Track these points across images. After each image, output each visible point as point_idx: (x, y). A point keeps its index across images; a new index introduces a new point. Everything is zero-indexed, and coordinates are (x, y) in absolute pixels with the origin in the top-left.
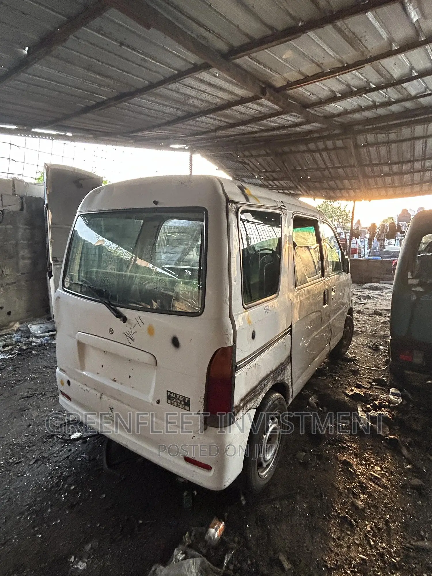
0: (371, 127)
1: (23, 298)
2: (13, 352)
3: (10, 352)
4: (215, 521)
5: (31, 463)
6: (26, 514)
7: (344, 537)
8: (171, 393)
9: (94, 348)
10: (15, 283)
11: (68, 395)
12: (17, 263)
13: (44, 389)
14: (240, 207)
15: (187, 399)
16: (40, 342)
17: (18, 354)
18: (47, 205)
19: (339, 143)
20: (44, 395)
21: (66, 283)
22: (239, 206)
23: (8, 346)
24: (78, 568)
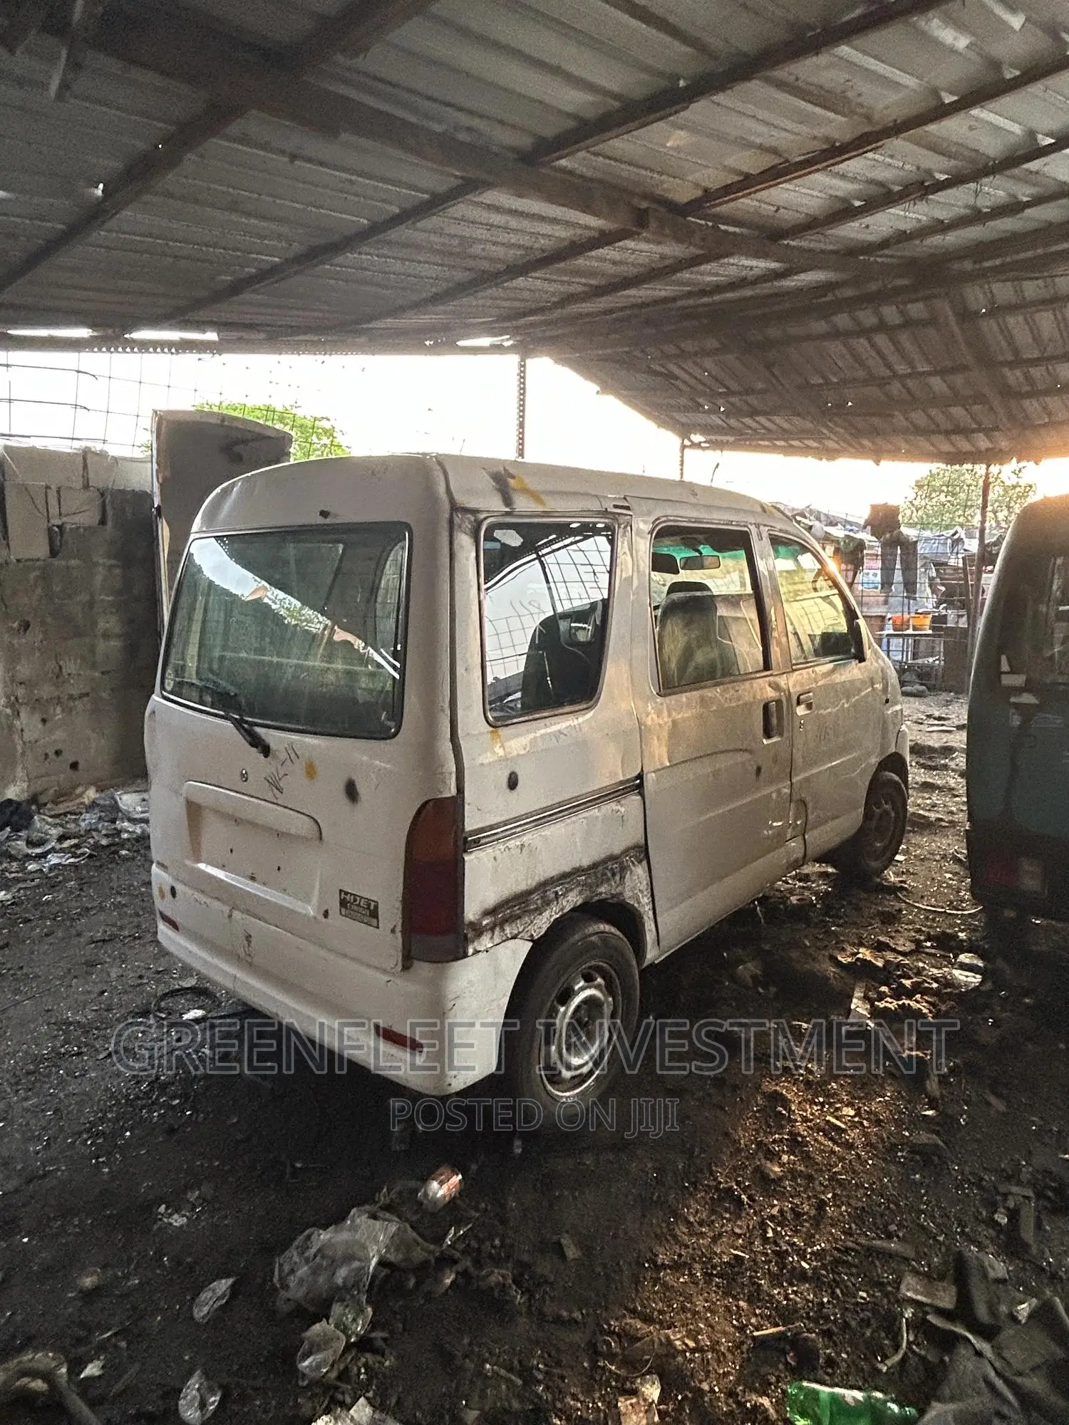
0: (998, 262)
1: (106, 732)
2: (79, 852)
3: (72, 851)
4: (445, 1170)
5: (101, 1056)
6: (85, 1136)
7: (713, 1222)
8: (346, 893)
9: (217, 812)
10: (87, 695)
11: (173, 918)
12: (92, 651)
13: (138, 926)
14: (485, 519)
15: (373, 904)
16: (139, 831)
17: (91, 856)
18: (159, 508)
19: (917, 310)
20: (139, 938)
21: (167, 681)
22: (482, 516)
23: (69, 838)
24: (171, 1224)
